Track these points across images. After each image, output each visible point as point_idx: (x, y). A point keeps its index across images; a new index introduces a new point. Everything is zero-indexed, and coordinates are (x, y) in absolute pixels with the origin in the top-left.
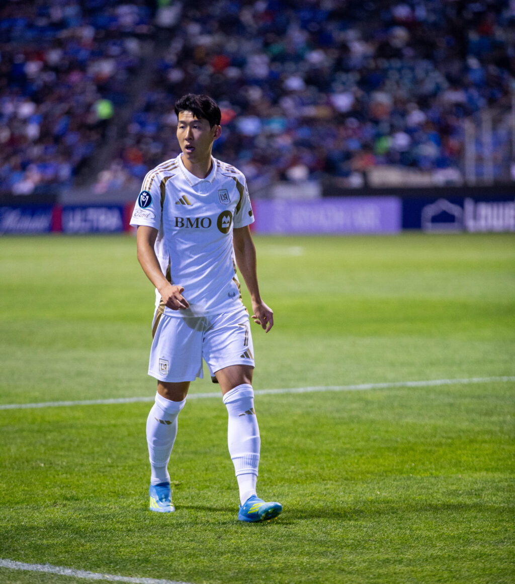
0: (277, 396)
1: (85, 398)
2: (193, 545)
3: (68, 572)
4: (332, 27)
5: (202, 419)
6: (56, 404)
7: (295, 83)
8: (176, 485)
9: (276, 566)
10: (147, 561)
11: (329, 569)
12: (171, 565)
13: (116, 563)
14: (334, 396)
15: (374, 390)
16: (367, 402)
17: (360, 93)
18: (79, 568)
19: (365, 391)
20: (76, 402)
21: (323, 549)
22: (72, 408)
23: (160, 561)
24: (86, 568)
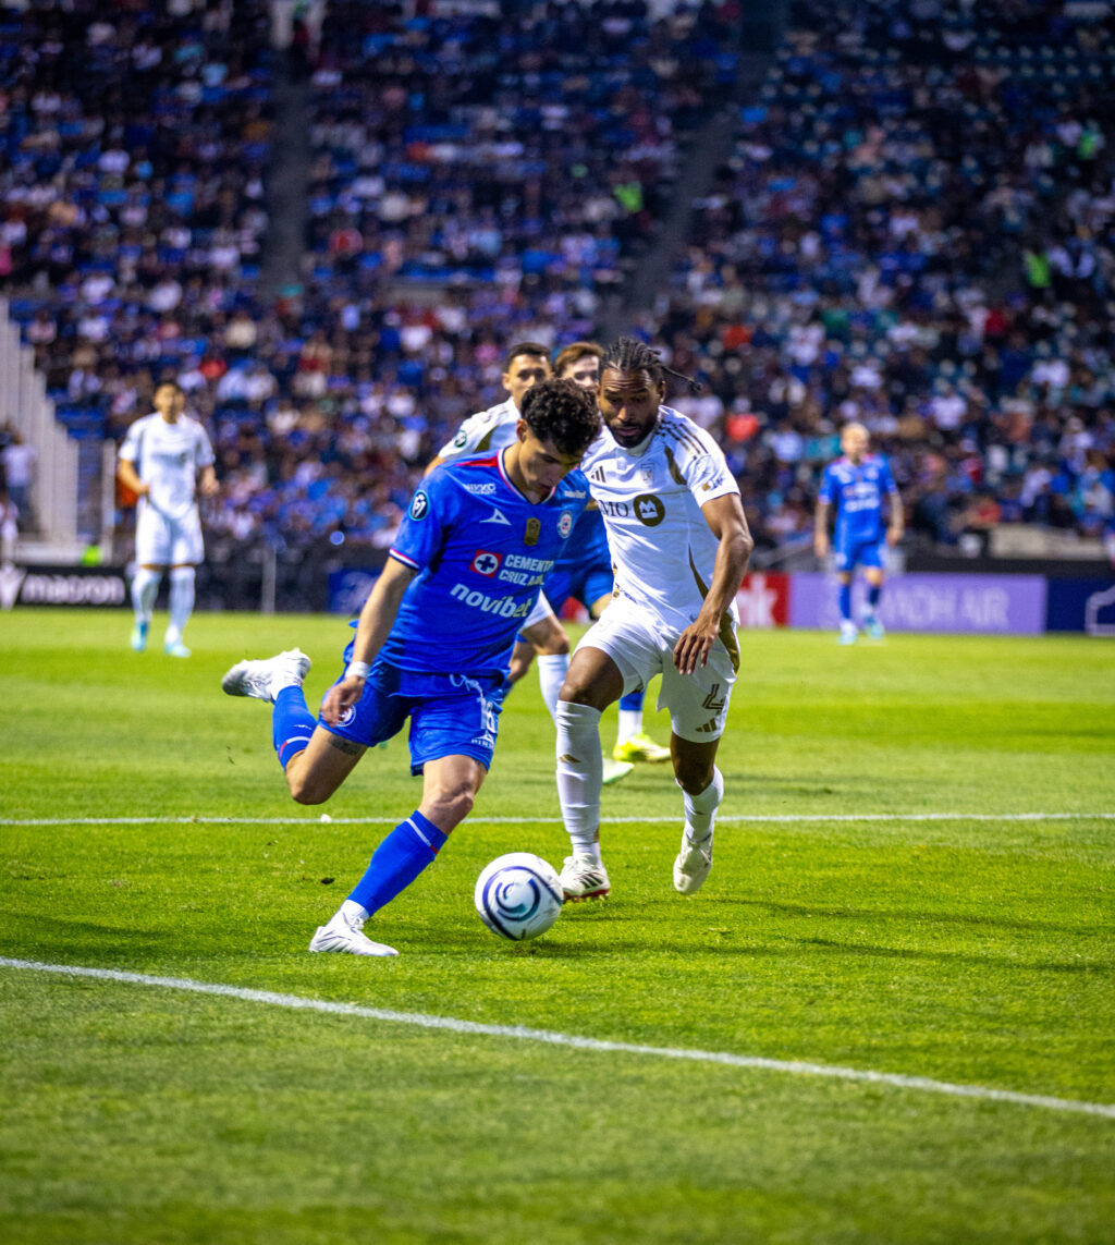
0: (877, 822)
1: (546, 815)
2: (766, 1012)
3: (557, 1038)
4: (934, 284)
5: (753, 850)
6: (497, 820)
7: (867, 377)
8: (723, 934)
9: (916, 1044)
10: (688, 1028)
11: (1009, 1050)
12: (732, 1037)
13: (638, 1030)
14: (979, 827)
15: (1046, 821)
16: (1039, 838)
17: (978, 396)
18: (574, 1034)
19: (1033, 823)
20: (531, 819)
21: (995, 1025)
22: (524, 826)
23: (711, 1030)
24: (585, 1035)
